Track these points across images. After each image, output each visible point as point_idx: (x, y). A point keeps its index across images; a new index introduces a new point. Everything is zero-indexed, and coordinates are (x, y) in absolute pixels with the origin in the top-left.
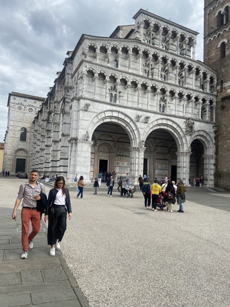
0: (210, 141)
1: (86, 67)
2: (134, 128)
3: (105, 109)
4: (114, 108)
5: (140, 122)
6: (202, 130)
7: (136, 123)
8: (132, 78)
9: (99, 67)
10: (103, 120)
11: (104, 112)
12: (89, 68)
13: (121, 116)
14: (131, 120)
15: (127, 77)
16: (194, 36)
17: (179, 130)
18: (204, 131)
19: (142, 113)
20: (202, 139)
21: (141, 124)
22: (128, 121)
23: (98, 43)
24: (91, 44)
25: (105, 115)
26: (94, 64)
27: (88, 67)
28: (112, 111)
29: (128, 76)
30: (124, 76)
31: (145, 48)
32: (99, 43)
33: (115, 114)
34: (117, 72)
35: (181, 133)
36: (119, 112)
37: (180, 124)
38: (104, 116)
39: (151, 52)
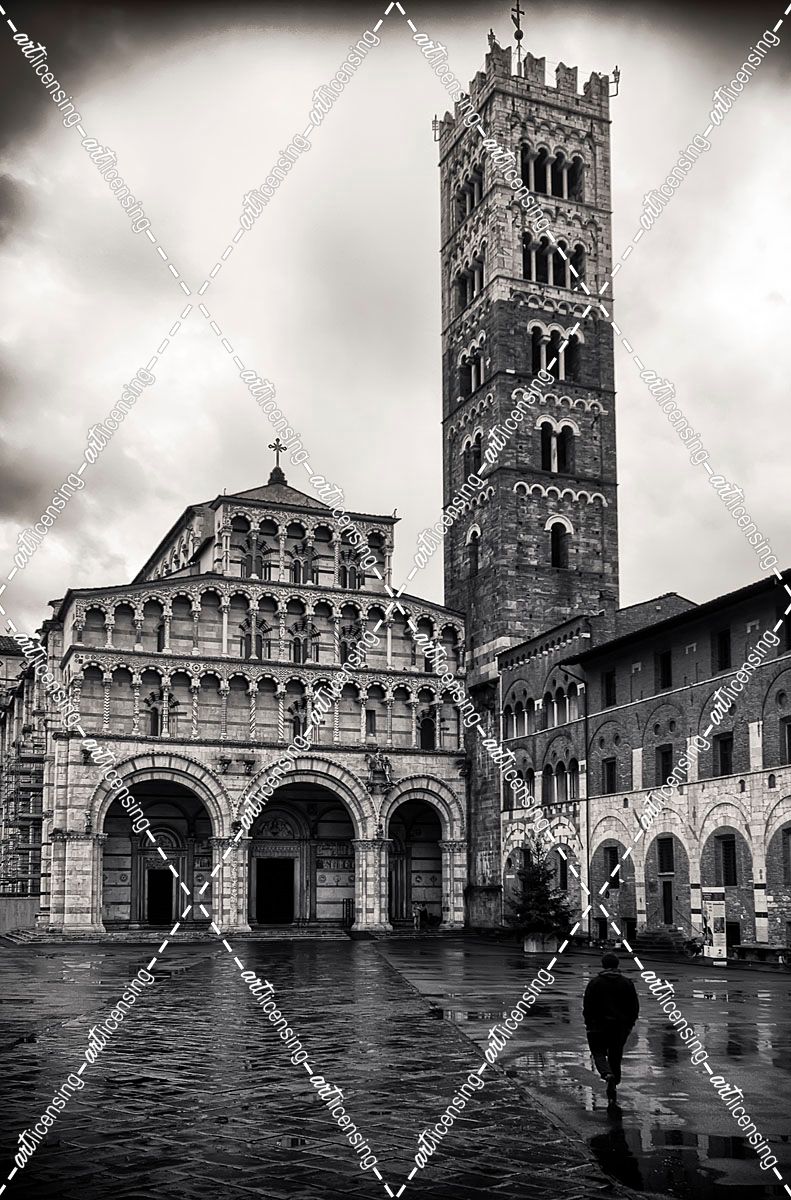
0: (452, 803)
1: (81, 661)
2: (215, 790)
3: (132, 753)
4: (158, 748)
5: (230, 774)
6: (423, 777)
7: (219, 777)
8: (202, 669)
9: (114, 656)
10: (131, 778)
11: (132, 760)
12: (89, 663)
13: (176, 764)
14: (206, 771)
15: (190, 668)
16: (385, 527)
17: (350, 784)
18: (429, 778)
19: (235, 752)
20: (427, 798)
21: (232, 779)
22: (199, 774)
23: (108, 602)
24: (92, 606)
25: (135, 767)
26: (100, 651)
27: (85, 661)
28: (153, 755)
29: (192, 664)
30: (181, 666)
31: (236, 588)
32: (113, 601)
33: (161, 762)
34: (161, 660)
35: (356, 791)
36: (170, 756)
37: (350, 768)
38: (133, 770)
39: (254, 597)
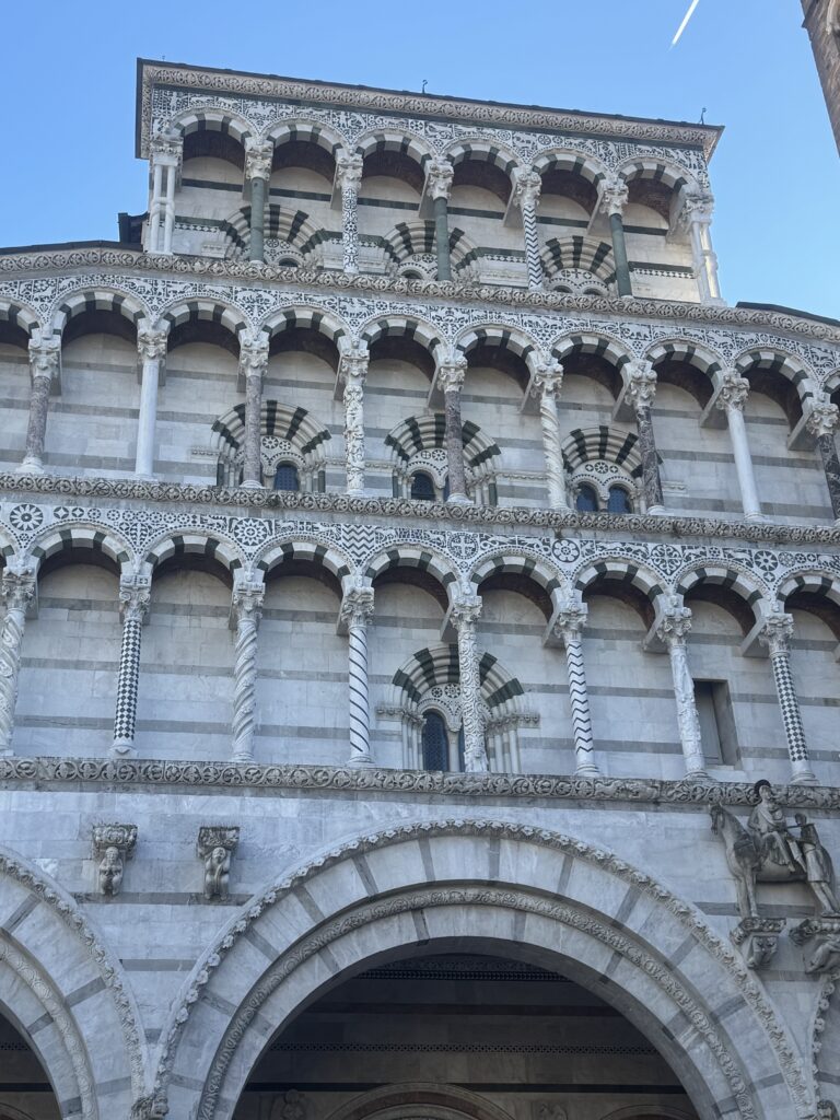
5: (134, 898)
7: (80, 912)
8: (50, 519)
14: (37, 891)
17: (666, 938)
19: (169, 811)
21: (145, 920)
31: (190, 292)
35: (696, 968)
